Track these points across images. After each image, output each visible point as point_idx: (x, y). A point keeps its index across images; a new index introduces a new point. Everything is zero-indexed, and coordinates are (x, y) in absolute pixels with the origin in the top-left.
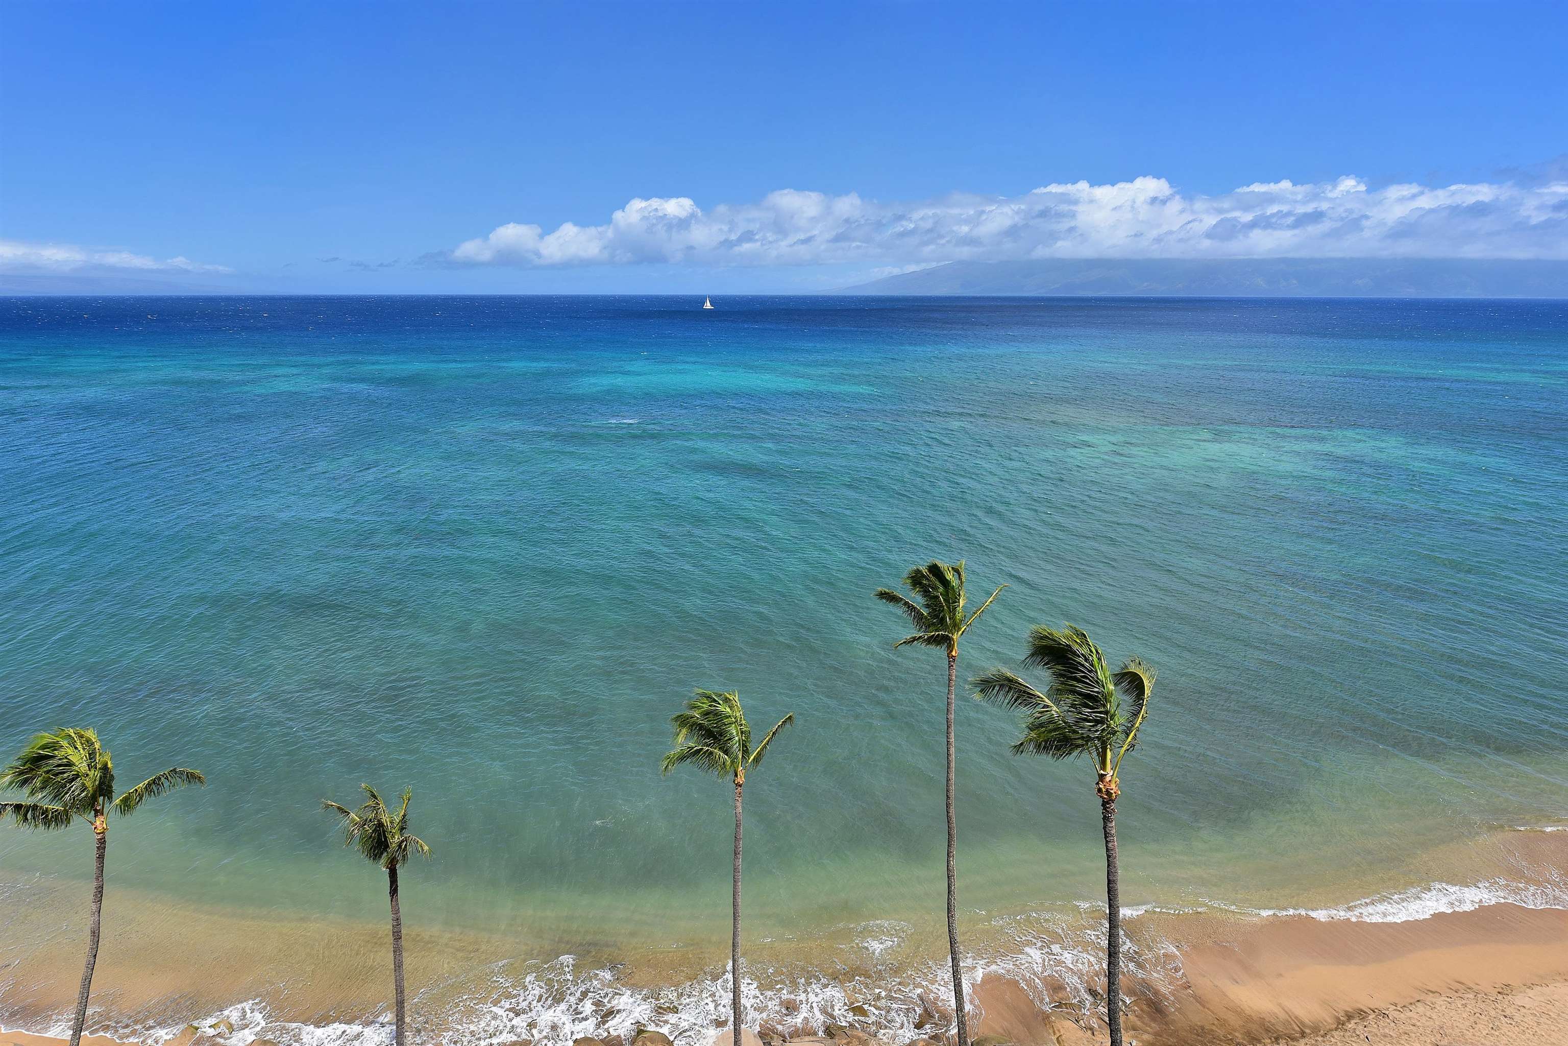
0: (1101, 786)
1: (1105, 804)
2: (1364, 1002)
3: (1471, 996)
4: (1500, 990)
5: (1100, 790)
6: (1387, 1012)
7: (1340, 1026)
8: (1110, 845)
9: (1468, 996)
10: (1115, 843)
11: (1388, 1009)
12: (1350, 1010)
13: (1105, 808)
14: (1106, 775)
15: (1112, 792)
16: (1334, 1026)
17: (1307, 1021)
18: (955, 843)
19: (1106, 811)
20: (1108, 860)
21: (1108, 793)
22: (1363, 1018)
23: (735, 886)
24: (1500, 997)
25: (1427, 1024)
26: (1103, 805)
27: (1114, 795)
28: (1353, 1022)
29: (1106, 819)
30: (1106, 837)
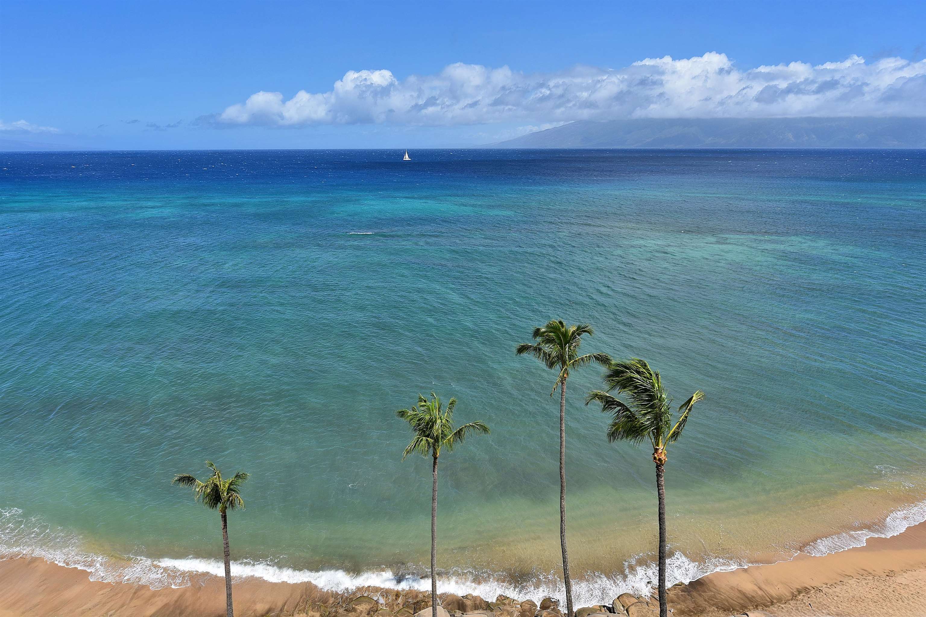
0: (656, 456)
1: (658, 467)
2: (808, 583)
3: (871, 578)
4: (888, 574)
5: (655, 458)
6: (821, 589)
7: (794, 598)
8: (661, 491)
9: (869, 578)
10: (664, 491)
11: (822, 587)
12: (800, 588)
13: (658, 469)
14: (659, 449)
15: (663, 459)
16: (790, 598)
17: (774, 595)
18: (565, 491)
19: (659, 471)
20: (659, 501)
21: (660, 460)
22: (808, 592)
23: (433, 520)
24: (888, 578)
25: (845, 595)
26: (656, 467)
27: (663, 461)
28: (801, 595)
29: (658, 476)
30: (658, 487)
